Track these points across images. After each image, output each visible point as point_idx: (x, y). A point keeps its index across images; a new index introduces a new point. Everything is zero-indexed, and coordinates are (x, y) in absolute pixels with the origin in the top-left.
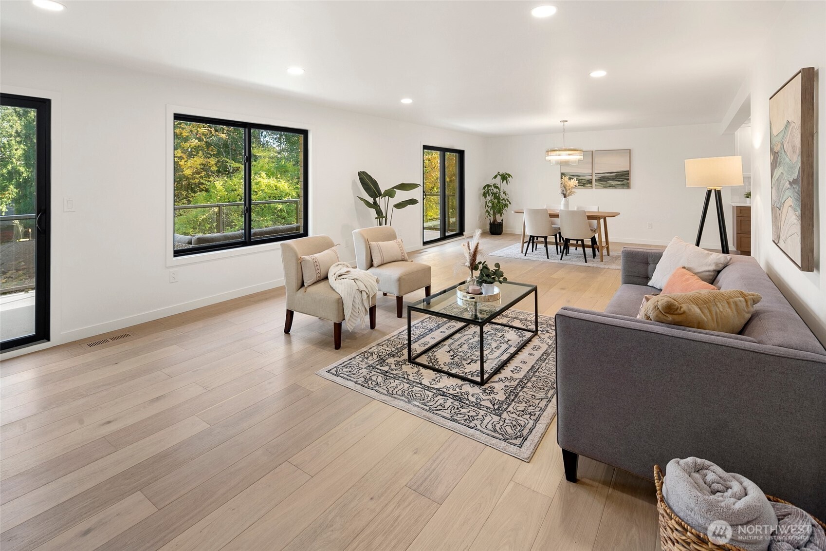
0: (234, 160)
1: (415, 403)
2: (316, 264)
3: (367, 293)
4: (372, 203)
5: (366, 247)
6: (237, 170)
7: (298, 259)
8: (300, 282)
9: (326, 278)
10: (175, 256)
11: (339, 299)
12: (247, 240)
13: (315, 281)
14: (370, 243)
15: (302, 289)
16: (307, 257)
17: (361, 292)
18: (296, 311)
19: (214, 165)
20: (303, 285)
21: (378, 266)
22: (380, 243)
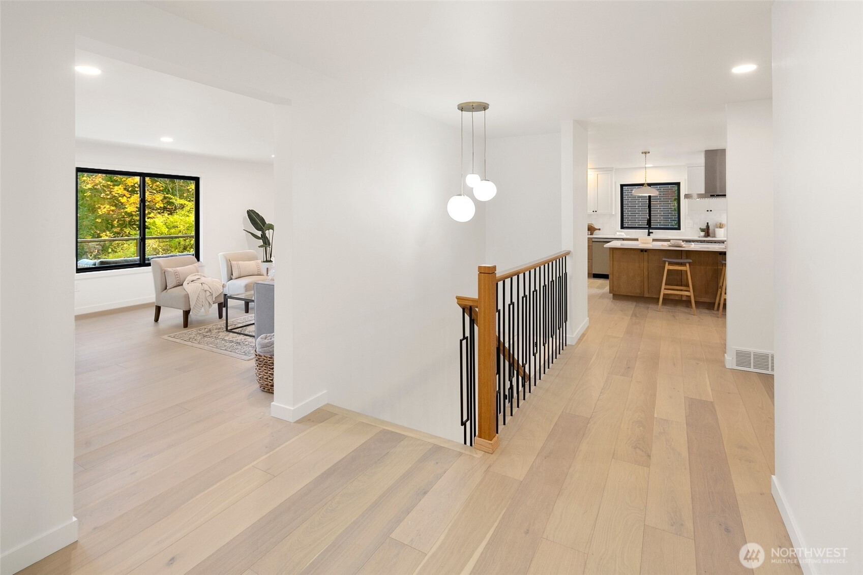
0: (181, 197)
1: (211, 345)
2: (176, 274)
3: (210, 292)
4: (260, 236)
5: (227, 265)
6: (182, 207)
7: (162, 270)
8: (164, 286)
9: (182, 285)
10: (77, 273)
11: (185, 295)
12: (142, 262)
13: (175, 285)
14: (231, 262)
15: (166, 290)
16: (169, 269)
17: (206, 291)
18: (163, 306)
19: (161, 202)
20: (166, 288)
21: (236, 278)
22: (240, 262)
